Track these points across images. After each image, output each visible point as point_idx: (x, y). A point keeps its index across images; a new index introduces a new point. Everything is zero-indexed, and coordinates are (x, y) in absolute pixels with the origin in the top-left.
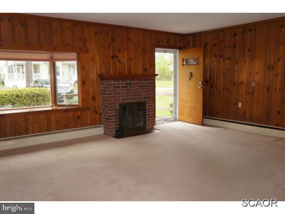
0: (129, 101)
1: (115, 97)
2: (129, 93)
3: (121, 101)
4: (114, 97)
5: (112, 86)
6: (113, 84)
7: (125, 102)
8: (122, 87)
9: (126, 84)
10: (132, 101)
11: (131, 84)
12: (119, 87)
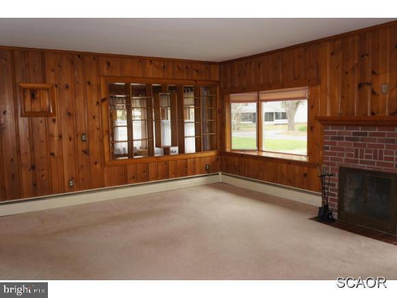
0: (359, 166)
1: (334, 154)
2: (362, 151)
3: (344, 163)
4: (330, 154)
5: (330, 136)
6: (332, 133)
7: (351, 165)
8: (347, 139)
9: (354, 134)
10: (366, 167)
11: (365, 134)
12: (342, 139)
